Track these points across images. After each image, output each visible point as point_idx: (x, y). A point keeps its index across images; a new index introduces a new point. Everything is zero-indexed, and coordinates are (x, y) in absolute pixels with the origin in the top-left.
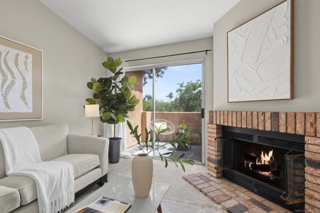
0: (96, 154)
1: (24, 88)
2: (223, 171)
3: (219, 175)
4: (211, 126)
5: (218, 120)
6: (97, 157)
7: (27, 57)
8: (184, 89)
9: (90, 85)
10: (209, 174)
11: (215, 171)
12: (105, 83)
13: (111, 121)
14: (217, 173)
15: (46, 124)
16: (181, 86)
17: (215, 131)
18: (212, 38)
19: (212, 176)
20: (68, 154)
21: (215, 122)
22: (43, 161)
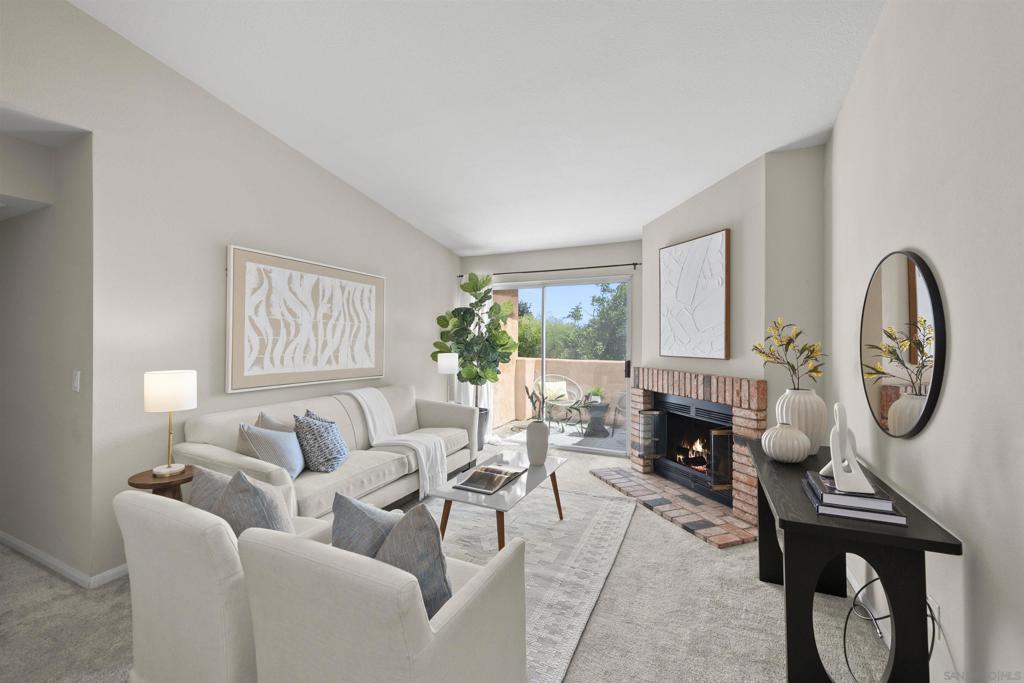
0: (463, 428)
1: (368, 334)
2: (655, 460)
3: (648, 469)
4: (635, 391)
5: (646, 383)
6: (464, 432)
7: (371, 291)
8: (609, 296)
9: (442, 321)
10: (633, 469)
11: (641, 461)
12: (465, 315)
13: (476, 379)
14: (644, 466)
15: (387, 385)
16: (604, 290)
17: (641, 399)
18: (640, 241)
19: (637, 471)
20: (420, 427)
21: (641, 386)
22: (399, 434)
